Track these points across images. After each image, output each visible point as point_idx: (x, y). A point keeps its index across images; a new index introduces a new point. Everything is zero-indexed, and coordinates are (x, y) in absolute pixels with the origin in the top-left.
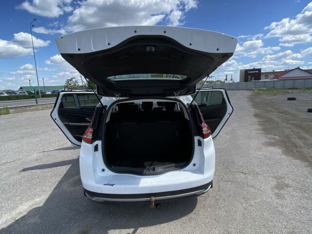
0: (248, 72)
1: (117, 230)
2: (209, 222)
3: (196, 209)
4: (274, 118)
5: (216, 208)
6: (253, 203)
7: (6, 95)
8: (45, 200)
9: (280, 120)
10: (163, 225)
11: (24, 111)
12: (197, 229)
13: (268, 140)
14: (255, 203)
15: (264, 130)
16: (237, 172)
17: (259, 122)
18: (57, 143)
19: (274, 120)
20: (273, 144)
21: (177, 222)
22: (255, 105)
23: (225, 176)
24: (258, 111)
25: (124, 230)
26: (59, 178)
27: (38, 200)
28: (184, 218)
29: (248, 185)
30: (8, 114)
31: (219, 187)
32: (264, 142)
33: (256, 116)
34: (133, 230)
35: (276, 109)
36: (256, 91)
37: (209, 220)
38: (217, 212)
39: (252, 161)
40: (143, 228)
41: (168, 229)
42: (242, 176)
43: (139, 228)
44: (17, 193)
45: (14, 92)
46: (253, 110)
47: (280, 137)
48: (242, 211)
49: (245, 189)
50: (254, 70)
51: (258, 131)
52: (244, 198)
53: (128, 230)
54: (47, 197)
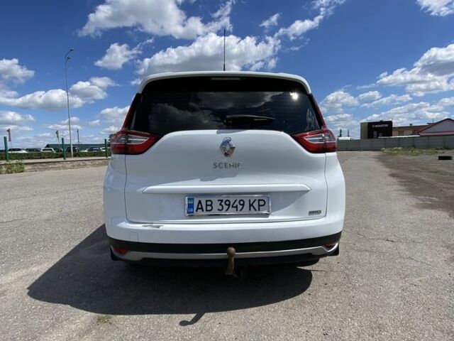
0: (373, 126)
1: (164, 316)
2: (337, 308)
3: (310, 288)
4: (423, 178)
5: (348, 287)
6: (416, 280)
7: (24, 152)
8: (47, 269)
9: (433, 180)
10: (249, 310)
11: (45, 169)
12: (315, 318)
13: (421, 202)
14: (420, 281)
15: (410, 190)
16: (378, 239)
17: (399, 182)
18: (84, 202)
19: (423, 180)
20: (432, 207)
21: (276, 306)
22: (388, 165)
23: (358, 245)
24: (394, 171)
25: (176, 315)
26: (77, 243)
27: (35, 269)
28: (289, 300)
29: (401, 257)
30: (22, 172)
31: (349, 258)
32: (413, 203)
33: (393, 175)
34: (193, 316)
35: (423, 169)
36: (386, 151)
37: (338, 304)
38: (351, 294)
39: (400, 226)
40: (212, 314)
41: (259, 317)
42: (389, 244)
43: (206, 314)
44: (4, 259)
45: (37, 150)
46: (387, 170)
47: (439, 198)
48: (399, 293)
49: (397, 261)
50: (381, 122)
51: (401, 192)
52: (398, 274)
53: (184, 315)
54: (51, 266)
